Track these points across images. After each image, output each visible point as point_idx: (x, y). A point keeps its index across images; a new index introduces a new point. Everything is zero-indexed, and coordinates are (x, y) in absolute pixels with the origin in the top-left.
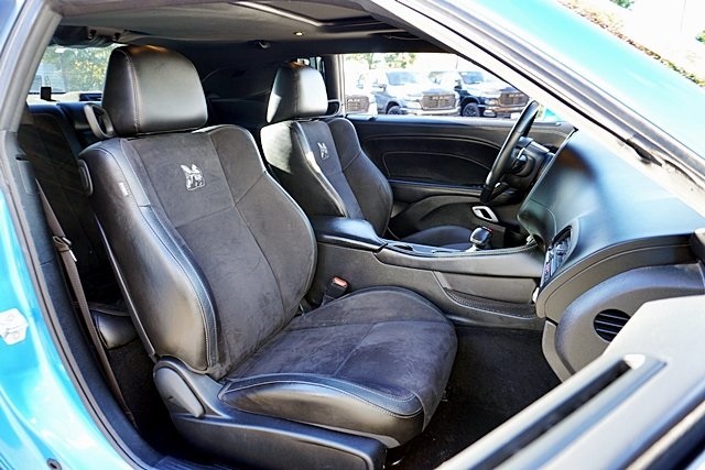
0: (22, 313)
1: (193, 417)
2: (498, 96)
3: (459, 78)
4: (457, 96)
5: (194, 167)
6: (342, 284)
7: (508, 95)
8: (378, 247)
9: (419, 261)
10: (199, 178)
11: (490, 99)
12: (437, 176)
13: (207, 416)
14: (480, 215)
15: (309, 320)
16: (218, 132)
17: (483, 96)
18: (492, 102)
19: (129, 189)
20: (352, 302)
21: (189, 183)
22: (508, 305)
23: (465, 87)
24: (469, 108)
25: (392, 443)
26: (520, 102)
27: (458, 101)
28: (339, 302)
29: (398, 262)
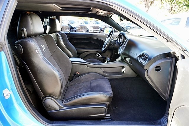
0: (8, 89)
1: (58, 110)
2: (79, 27)
3: (69, 22)
4: (69, 27)
5: (43, 46)
6: (79, 73)
7: (81, 27)
8: (87, 64)
9: (97, 66)
10: (45, 49)
11: (77, 28)
12: (86, 47)
13: (61, 109)
14: (98, 56)
15: (72, 83)
16: (46, 36)
17: (76, 27)
18: (78, 29)
19: (38, 51)
20: (82, 77)
21: (44, 50)
22: (117, 73)
23: (70, 25)
24: (72, 30)
25: (108, 103)
26: (84, 29)
27: (69, 28)
28: (79, 77)
29: (92, 67)
